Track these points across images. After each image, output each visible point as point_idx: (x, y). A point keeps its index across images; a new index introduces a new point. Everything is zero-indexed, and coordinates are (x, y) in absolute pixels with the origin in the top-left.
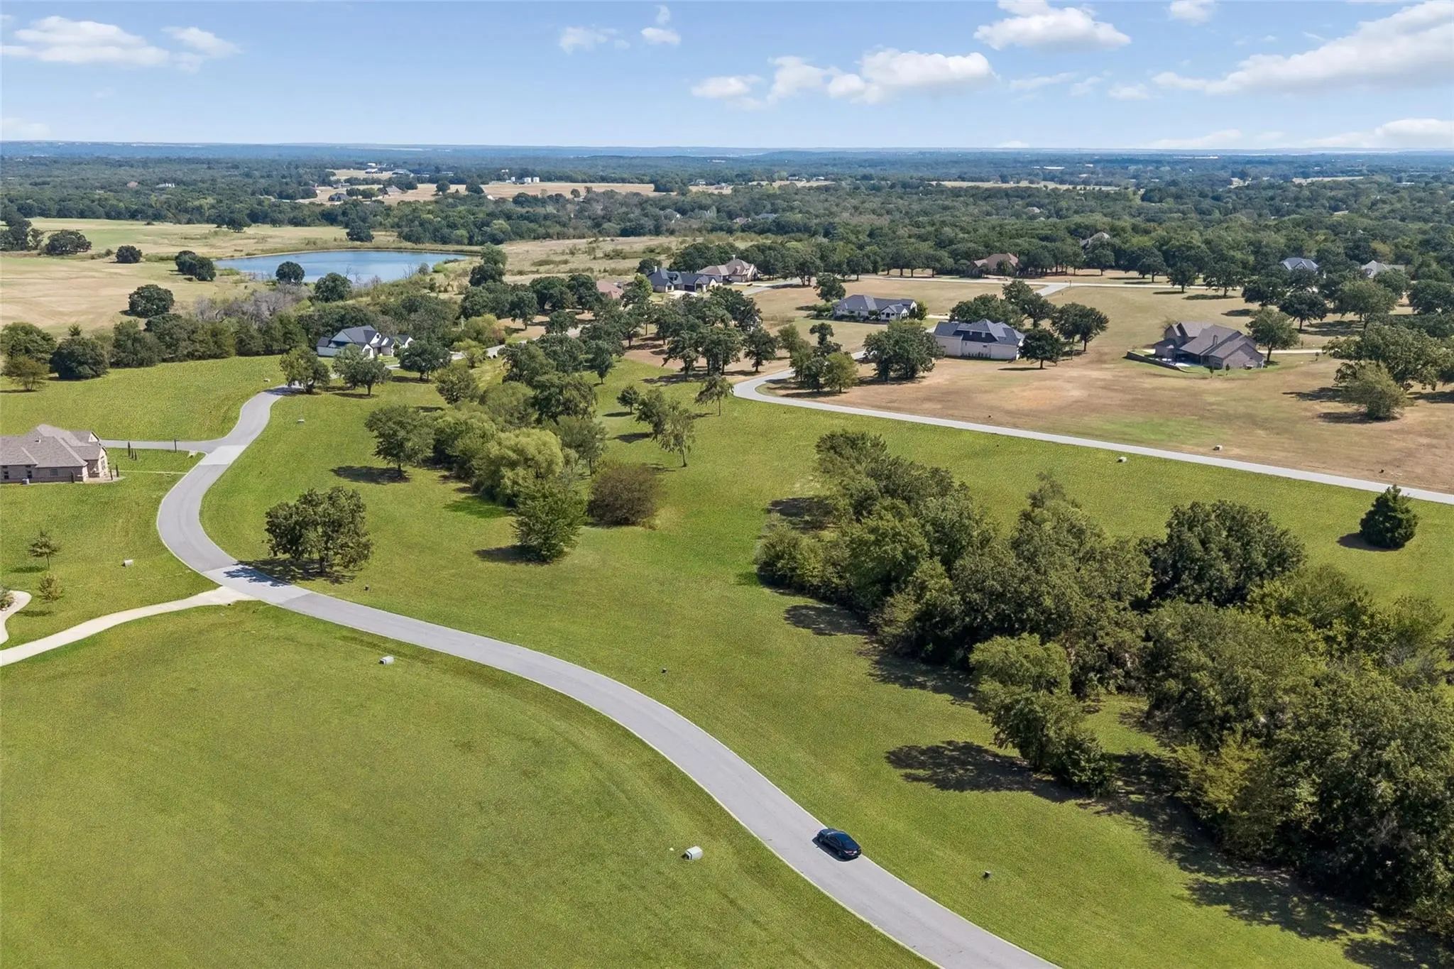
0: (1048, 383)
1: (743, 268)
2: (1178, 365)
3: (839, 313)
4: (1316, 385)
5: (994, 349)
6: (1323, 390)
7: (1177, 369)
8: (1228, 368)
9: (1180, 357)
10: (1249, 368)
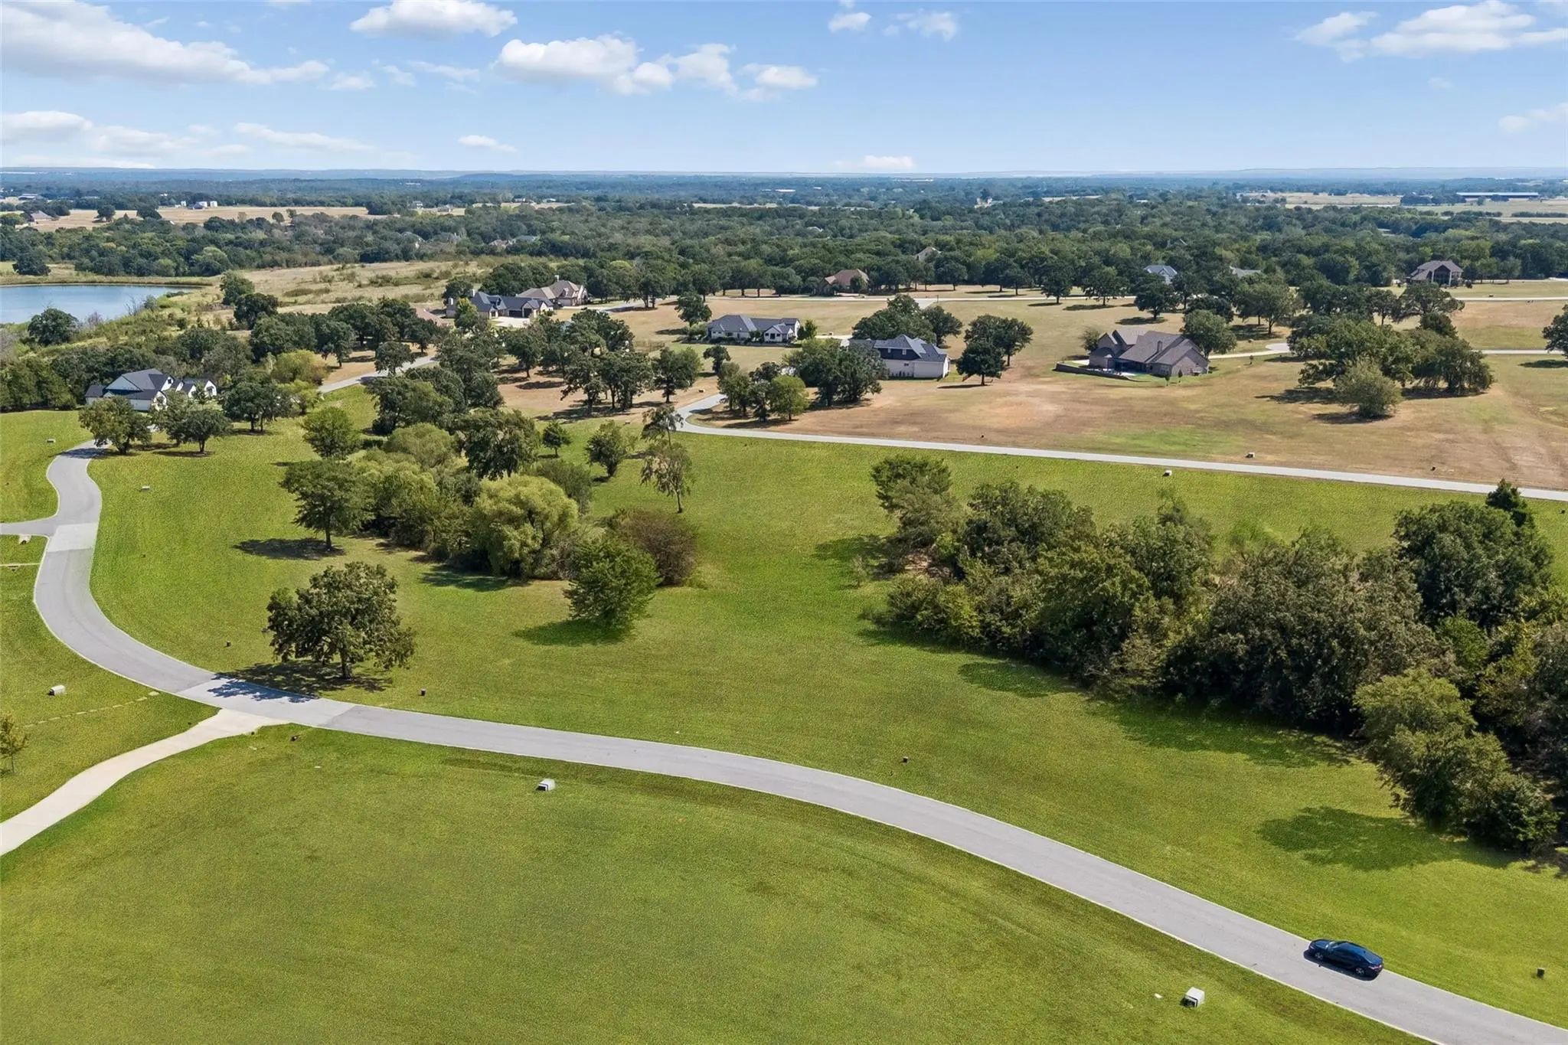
0: (1008, 398)
1: (572, 290)
2: (1124, 374)
3: (715, 335)
4: (1280, 388)
5: (918, 367)
6: (1289, 392)
7: (1125, 378)
8: (1180, 375)
9: (1120, 366)
10: (1196, 374)
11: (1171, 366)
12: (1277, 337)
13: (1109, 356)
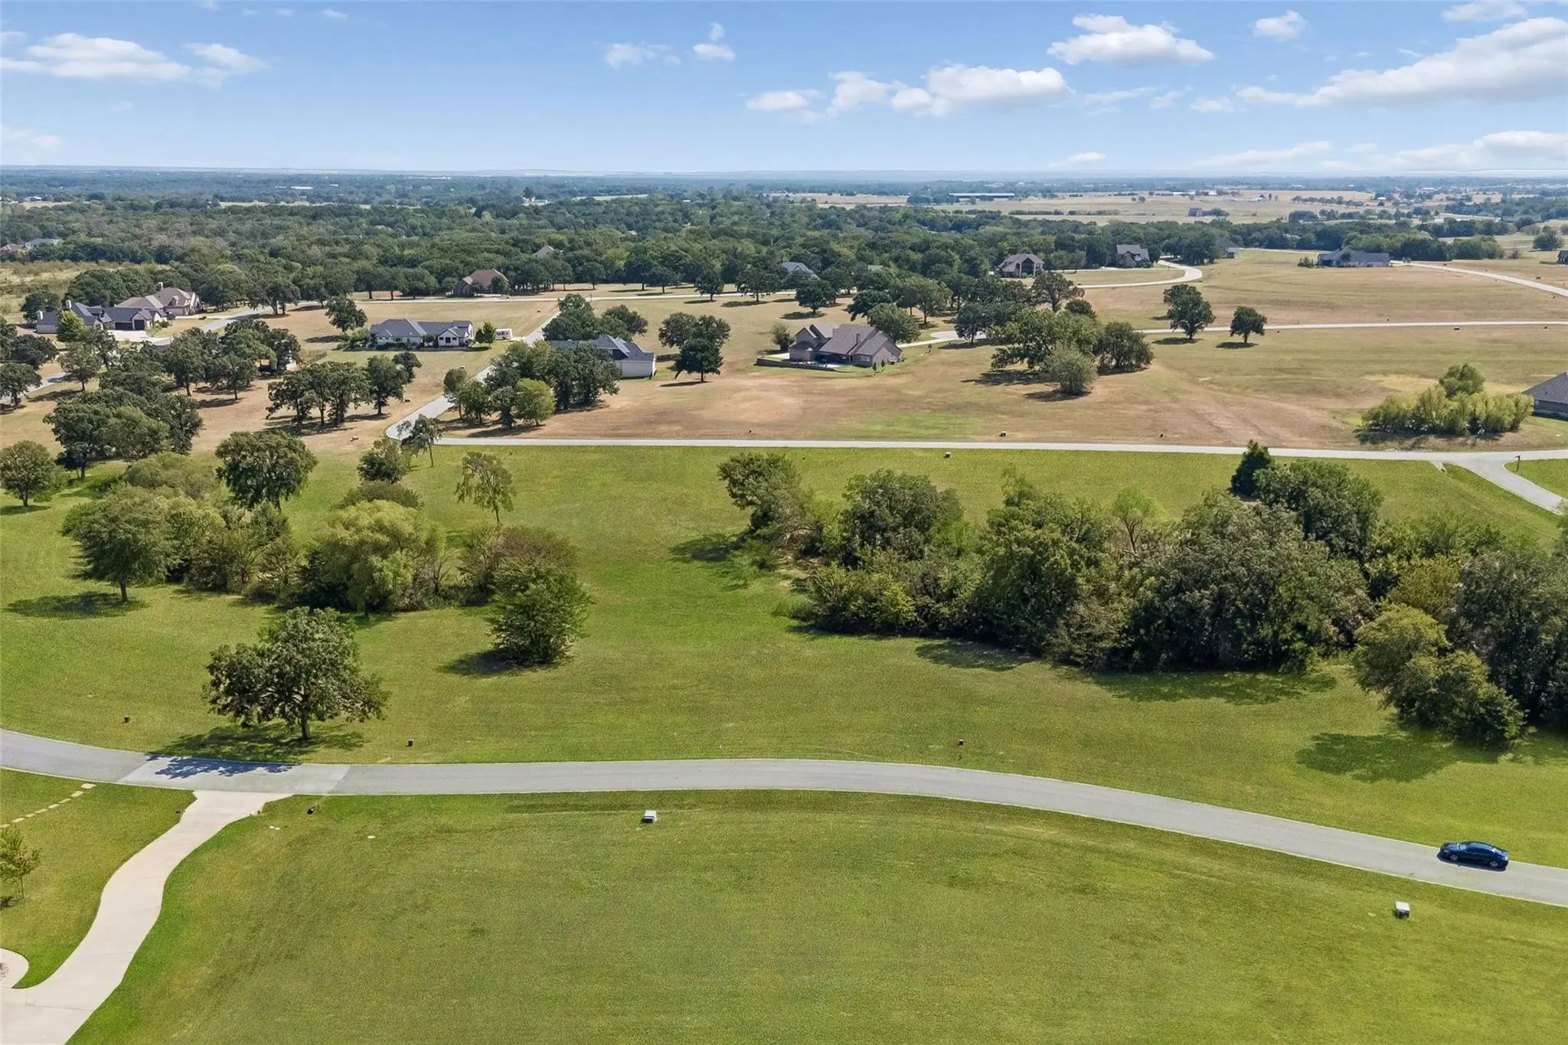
2: (831, 366)
7: (832, 370)
8: (883, 364)
9: (822, 359)
10: (893, 363)
11: (871, 357)
12: (933, 326)
13: (810, 349)
